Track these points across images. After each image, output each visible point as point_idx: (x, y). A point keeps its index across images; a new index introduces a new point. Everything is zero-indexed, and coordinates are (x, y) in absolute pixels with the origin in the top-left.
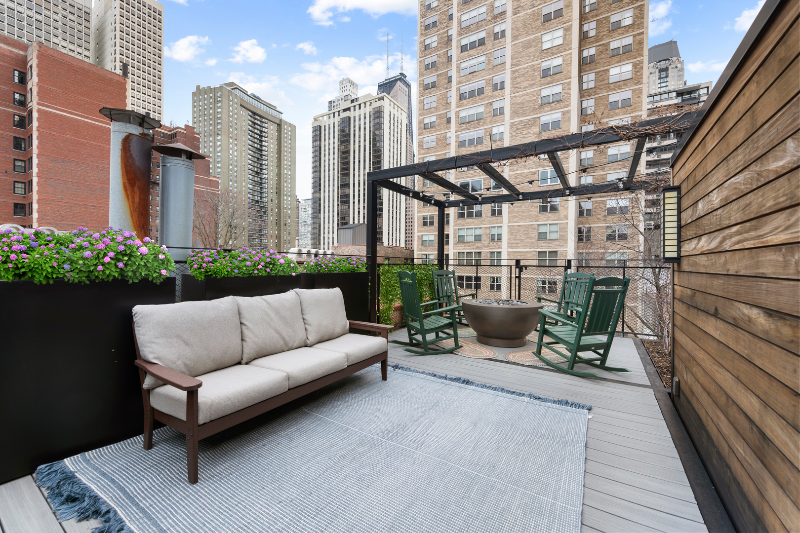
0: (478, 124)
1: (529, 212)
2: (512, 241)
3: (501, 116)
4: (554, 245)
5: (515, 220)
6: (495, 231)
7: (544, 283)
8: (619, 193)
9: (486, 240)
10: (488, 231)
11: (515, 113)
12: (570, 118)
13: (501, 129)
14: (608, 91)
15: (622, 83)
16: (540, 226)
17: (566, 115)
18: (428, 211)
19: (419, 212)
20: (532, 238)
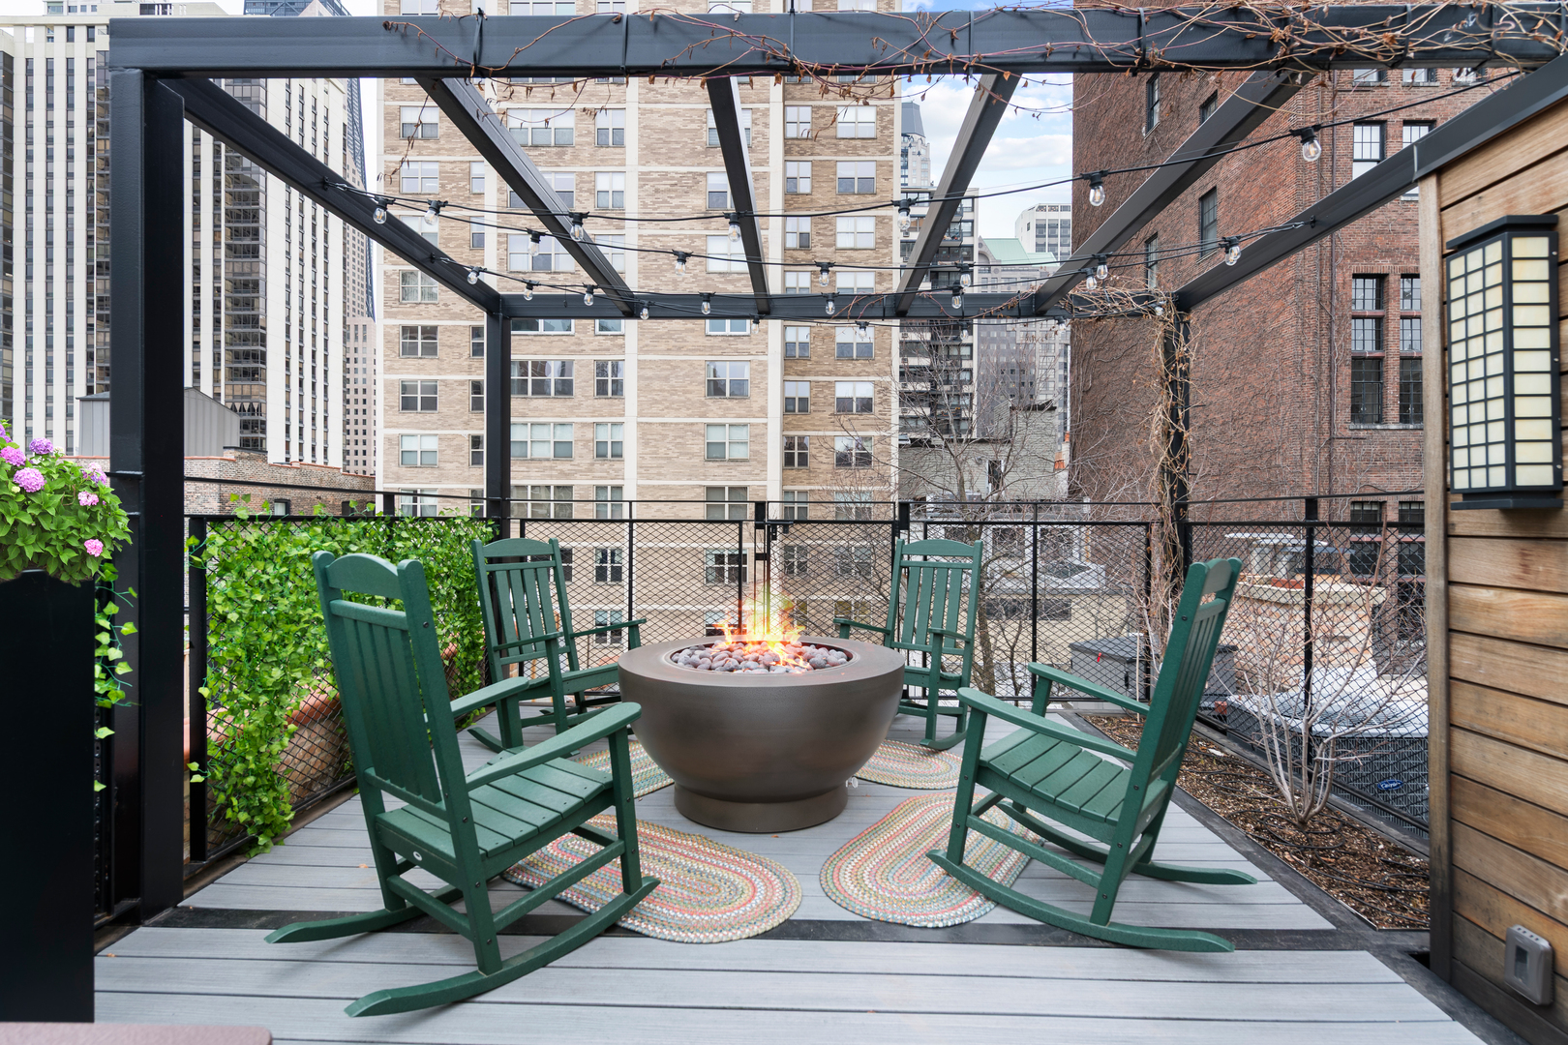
0: (560, 155)
1: (685, 392)
2: (648, 462)
3: (618, 150)
4: (741, 473)
5: (654, 410)
6: (605, 435)
7: (719, 558)
8: (1021, 320)
9: (583, 455)
10: (589, 434)
11: (649, 152)
12: (767, 191)
13: (618, 183)
14: (836, 154)
15: (859, 143)
16: (710, 428)
17: (761, 181)
18: (419, 370)
19: (388, 369)
20: (693, 455)
